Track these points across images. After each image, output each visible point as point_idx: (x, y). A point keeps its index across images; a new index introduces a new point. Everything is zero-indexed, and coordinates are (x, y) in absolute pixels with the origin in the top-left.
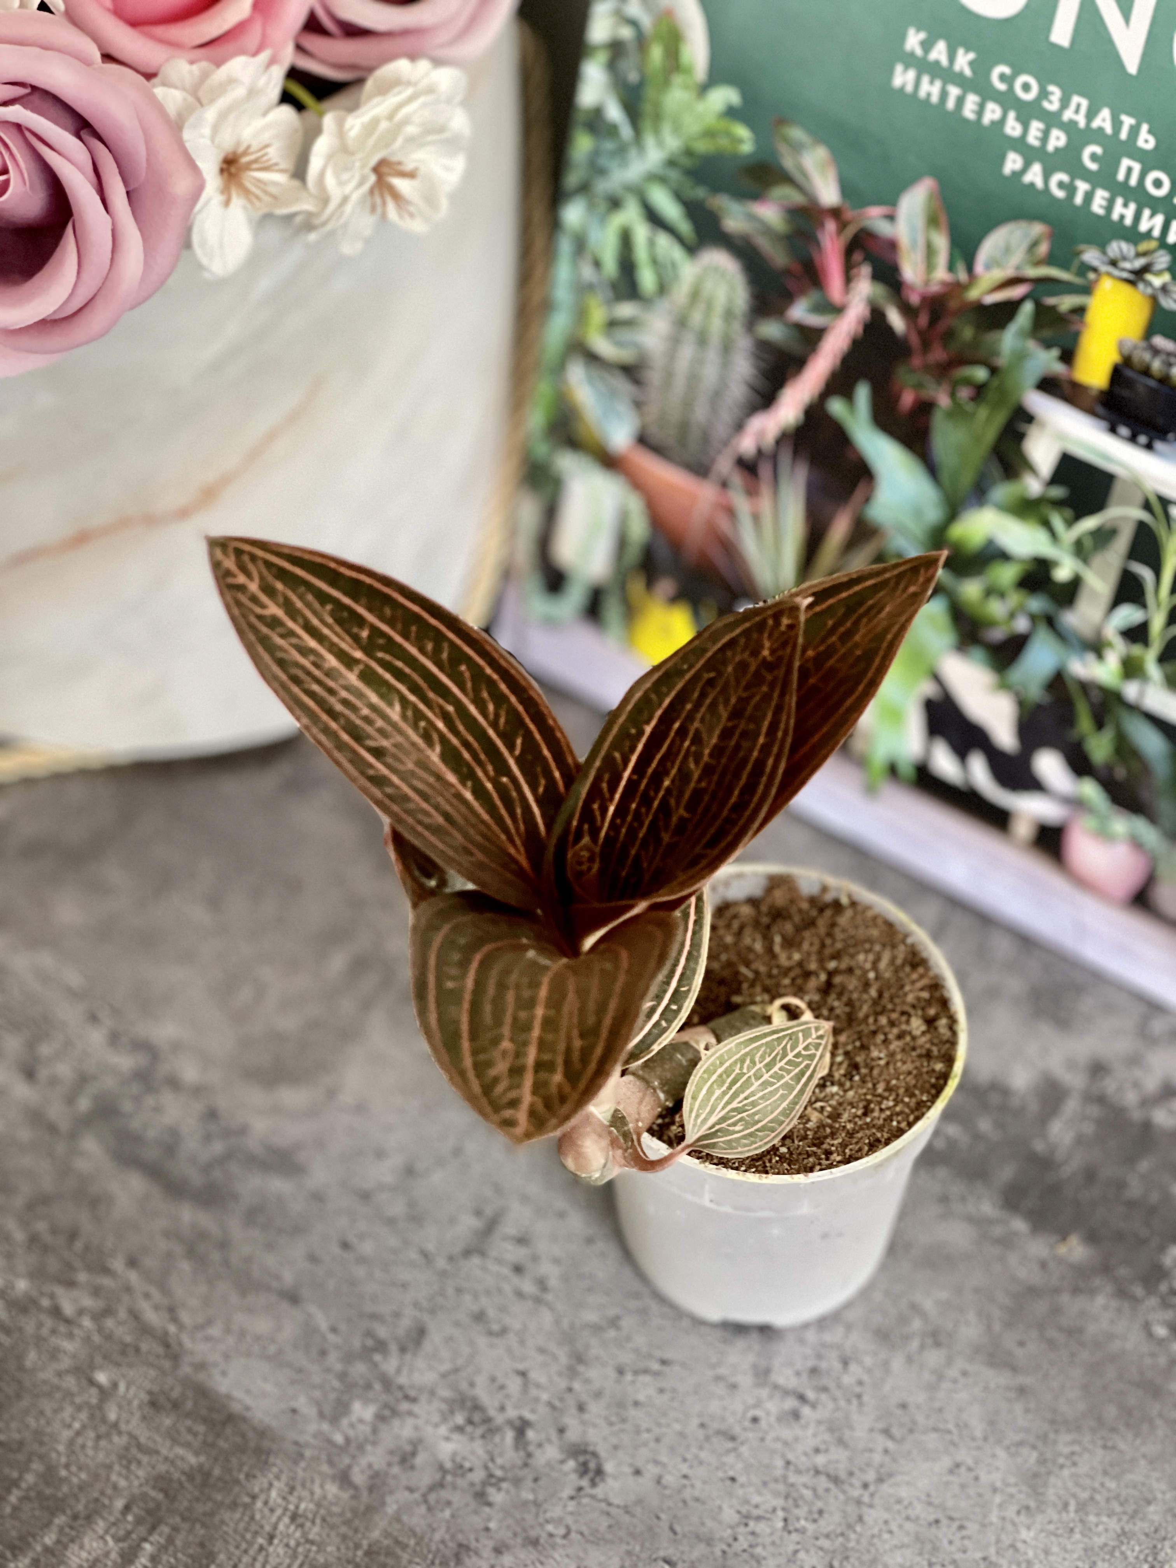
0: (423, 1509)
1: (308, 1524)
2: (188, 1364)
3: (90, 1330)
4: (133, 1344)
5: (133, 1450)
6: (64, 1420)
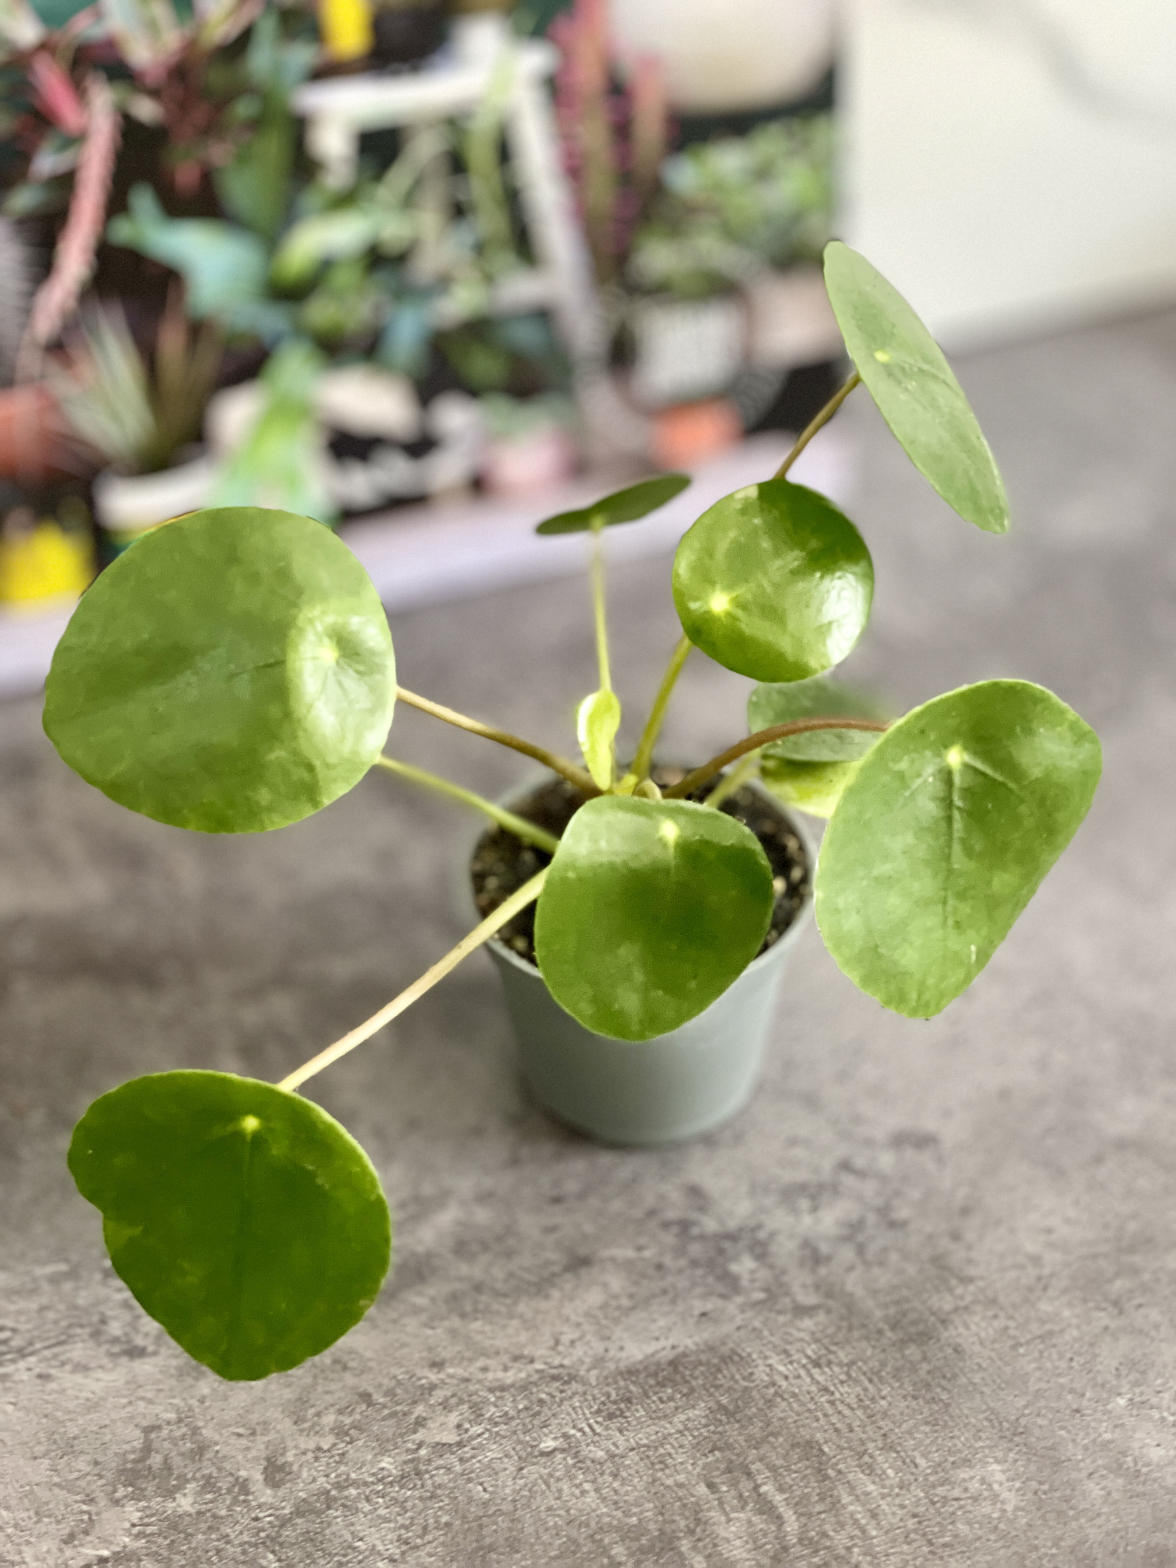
2: (588, 1370)
3: (487, 1430)
4: (531, 1402)
5: (651, 1453)
6: (573, 1494)
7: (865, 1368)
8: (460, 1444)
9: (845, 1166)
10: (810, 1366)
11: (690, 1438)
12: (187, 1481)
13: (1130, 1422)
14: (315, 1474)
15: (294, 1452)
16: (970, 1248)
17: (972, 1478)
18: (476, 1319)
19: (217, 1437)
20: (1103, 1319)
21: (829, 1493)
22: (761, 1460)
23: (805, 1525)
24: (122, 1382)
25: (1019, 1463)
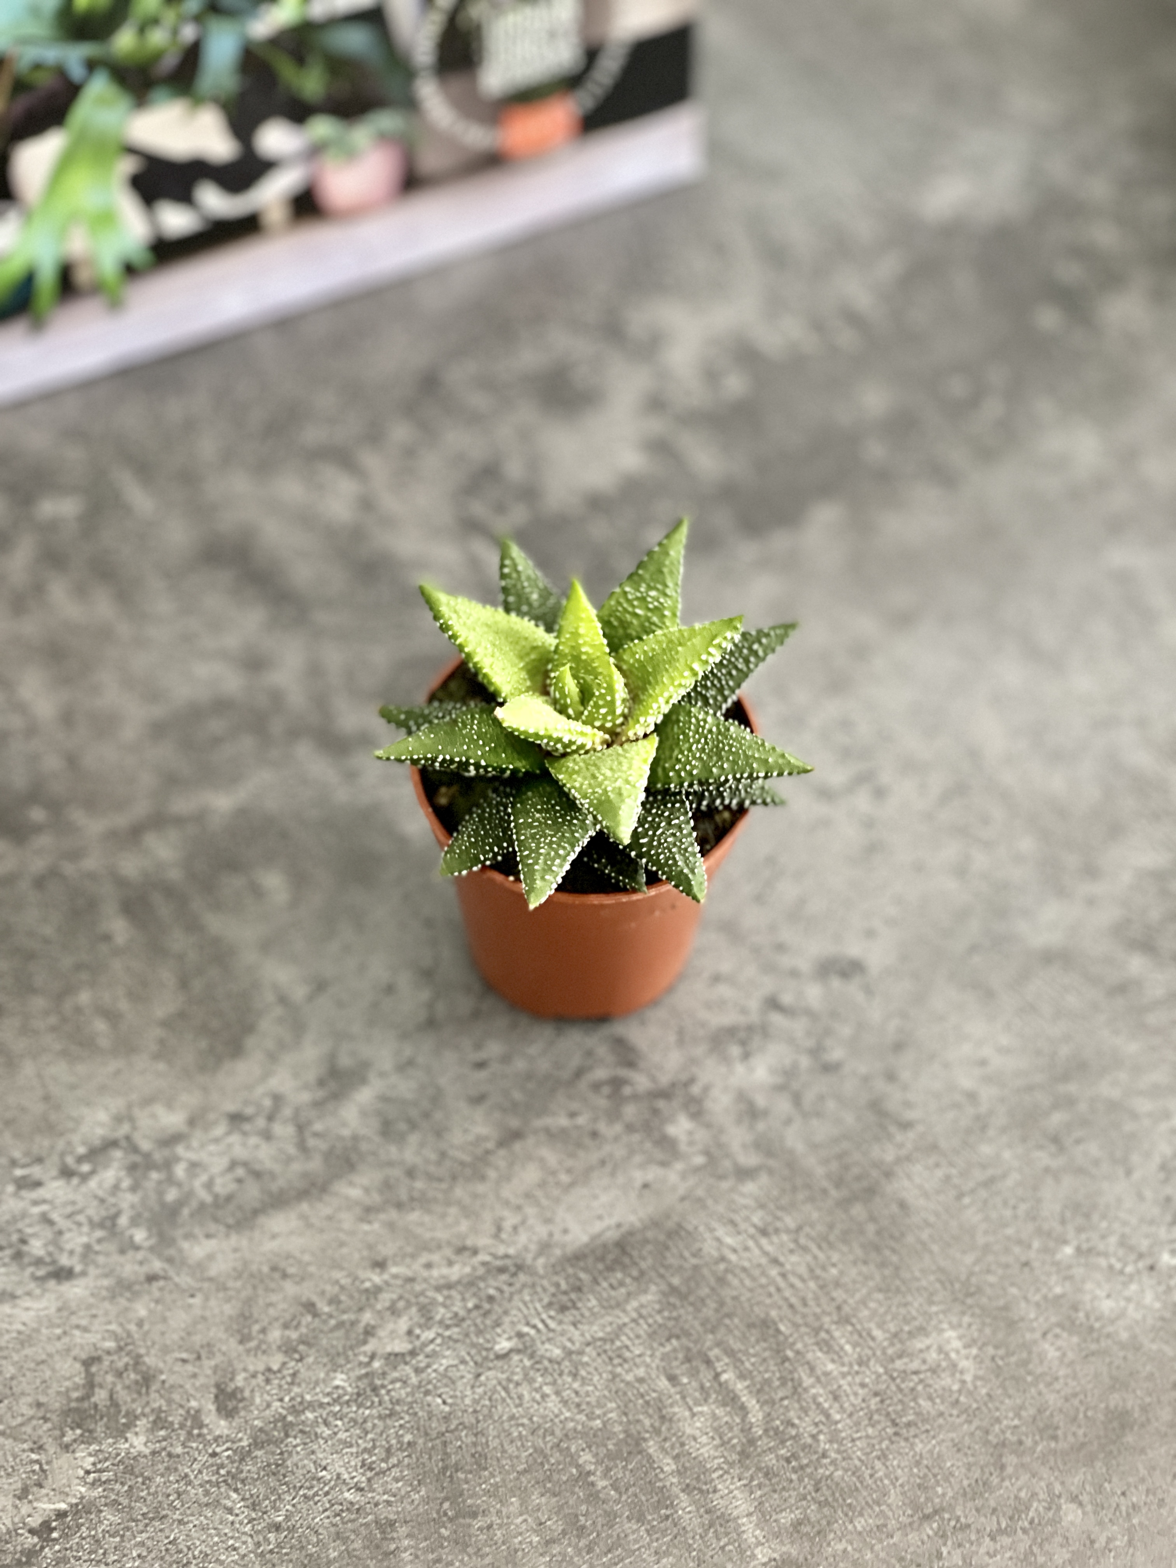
2: (535, 1259)
3: (438, 1335)
4: (481, 1300)
5: (608, 1347)
6: (534, 1400)
7: (813, 1233)
8: (413, 1353)
9: (773, 1004)
10: (758, 1236)
11: (645, 1327)
12: (137, 1418)
13: (1078, 1272)
14: (268, 1398)
15: (243, 1375)
16: (905, 1088)
17: (928, 1348)
18: (413, 1209)
19: (161, 1365)
20: (1043, 1158)
21: (790, 1377)
22: (718, 1344)
23: (769, 1414)
24: (53, 1310)
25: (974, 1327)
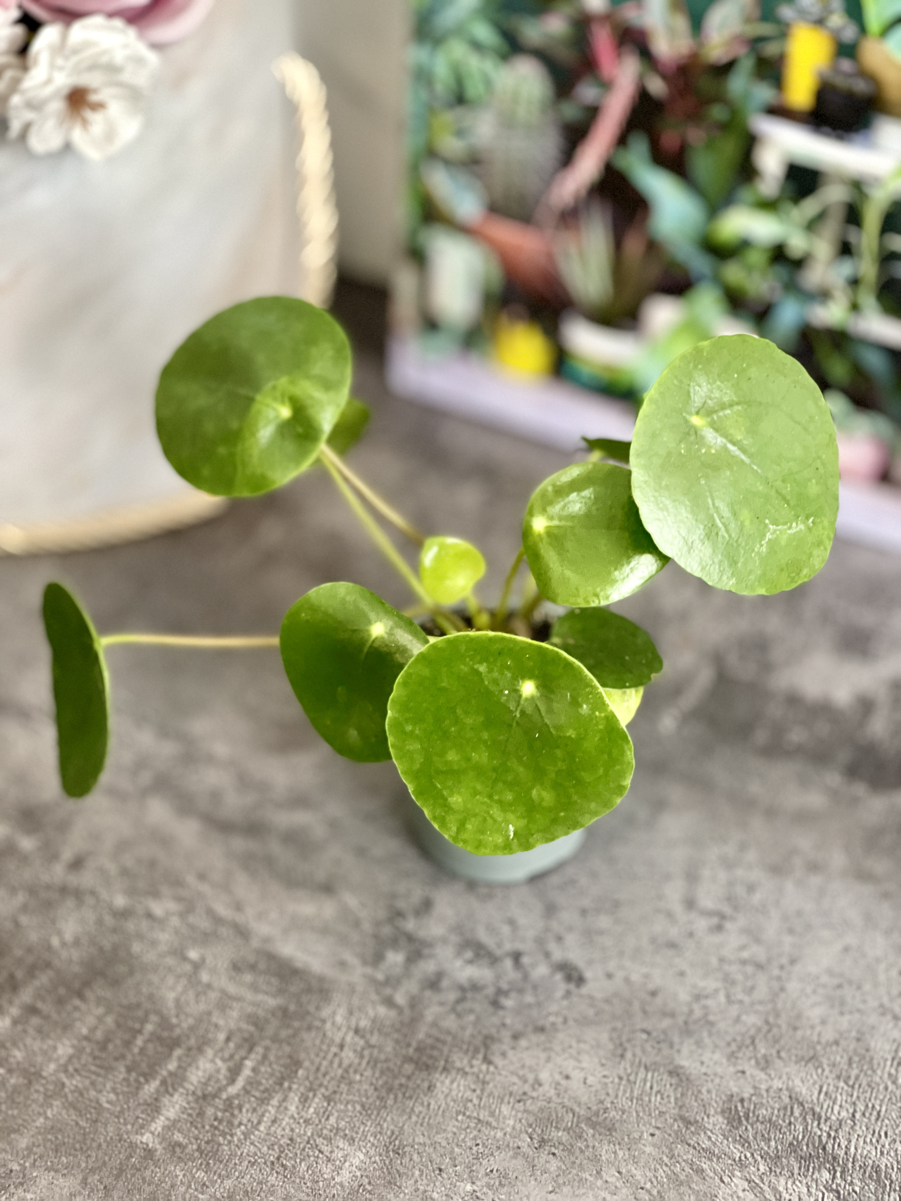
0: (453, 1017)
1: (368, 1036)
2: (256, 940)
3: (177, 924)
5: (224, 999)
6: (167, 985)
7: (375, 1055)
8: (157, 920)
9: (517, 956)
10: (352, 1030)
16: (514, 1048)
17: (343, 1150)
20: (525, 1142)
21: (271, 1092)
23: (239, 1095)
25: (375, 1165)
